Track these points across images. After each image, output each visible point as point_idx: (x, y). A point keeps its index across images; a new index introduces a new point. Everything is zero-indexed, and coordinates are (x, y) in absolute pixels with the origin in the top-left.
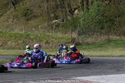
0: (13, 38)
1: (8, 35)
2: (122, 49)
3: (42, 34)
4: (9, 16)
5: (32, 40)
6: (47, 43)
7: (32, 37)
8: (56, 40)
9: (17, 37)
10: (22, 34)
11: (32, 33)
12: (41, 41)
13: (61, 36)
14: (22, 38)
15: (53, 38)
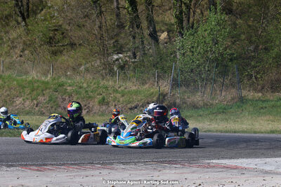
0: (28, 91)
1: (15, 82)
2: (271, 118)
3: (91, 83)
4: (13, 42)
5: (70, 96)
6: (103, 102)
7: (68, 88)
8: (123, 96)
9: (35, 89)
10: (48, 83)
11: (69, 81)
12: (90, 97)
13: (134, 88)
14: (48, 91)
15: (116, 91)
